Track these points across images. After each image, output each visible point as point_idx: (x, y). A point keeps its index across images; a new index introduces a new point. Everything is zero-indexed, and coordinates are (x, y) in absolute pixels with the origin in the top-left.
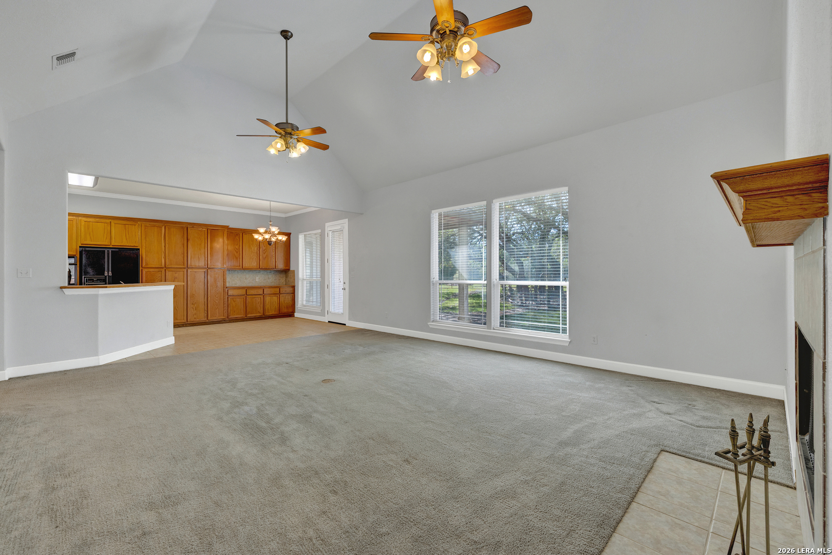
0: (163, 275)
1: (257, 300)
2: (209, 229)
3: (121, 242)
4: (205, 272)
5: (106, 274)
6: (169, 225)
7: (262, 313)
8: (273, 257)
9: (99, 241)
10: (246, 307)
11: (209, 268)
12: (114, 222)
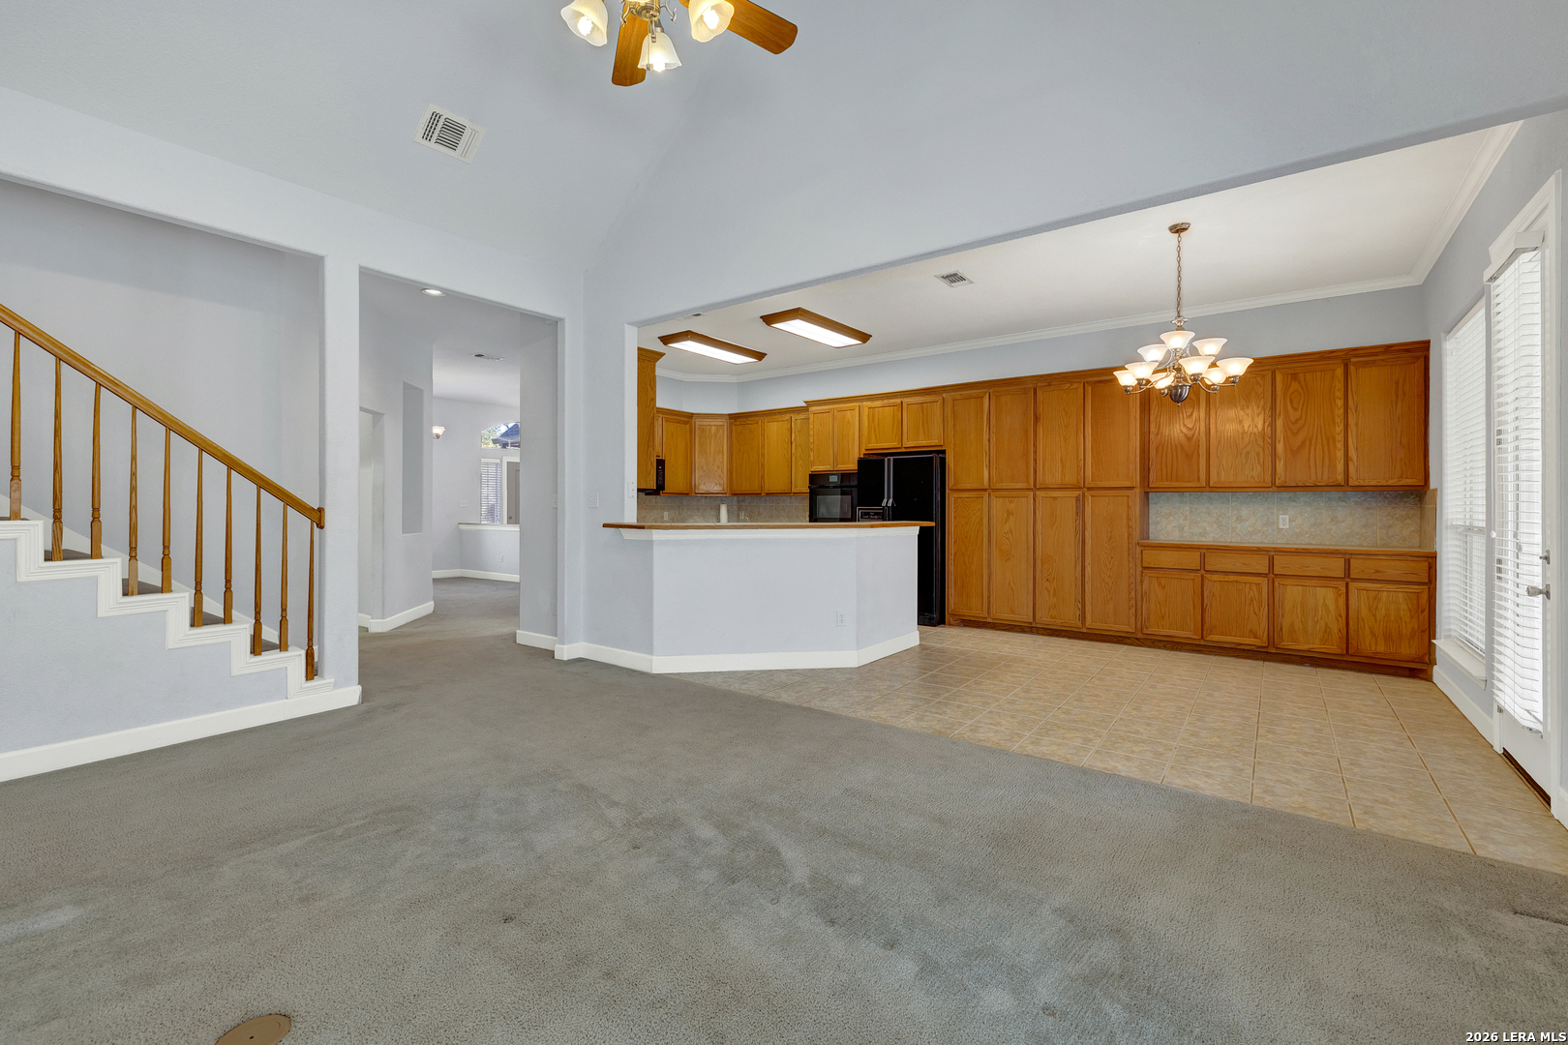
0: (985, 505)
1: (1247, 592)
2: (1088, 382)
3: (916, 439)
4: (1077, 499)
5: (884, 504)
6: (997, 389)
7: (1265, 638)
8: (1335, 444)
9: (887, 442)
10: (1203, 610)
11: (1089, 489)
12: (906, 400)
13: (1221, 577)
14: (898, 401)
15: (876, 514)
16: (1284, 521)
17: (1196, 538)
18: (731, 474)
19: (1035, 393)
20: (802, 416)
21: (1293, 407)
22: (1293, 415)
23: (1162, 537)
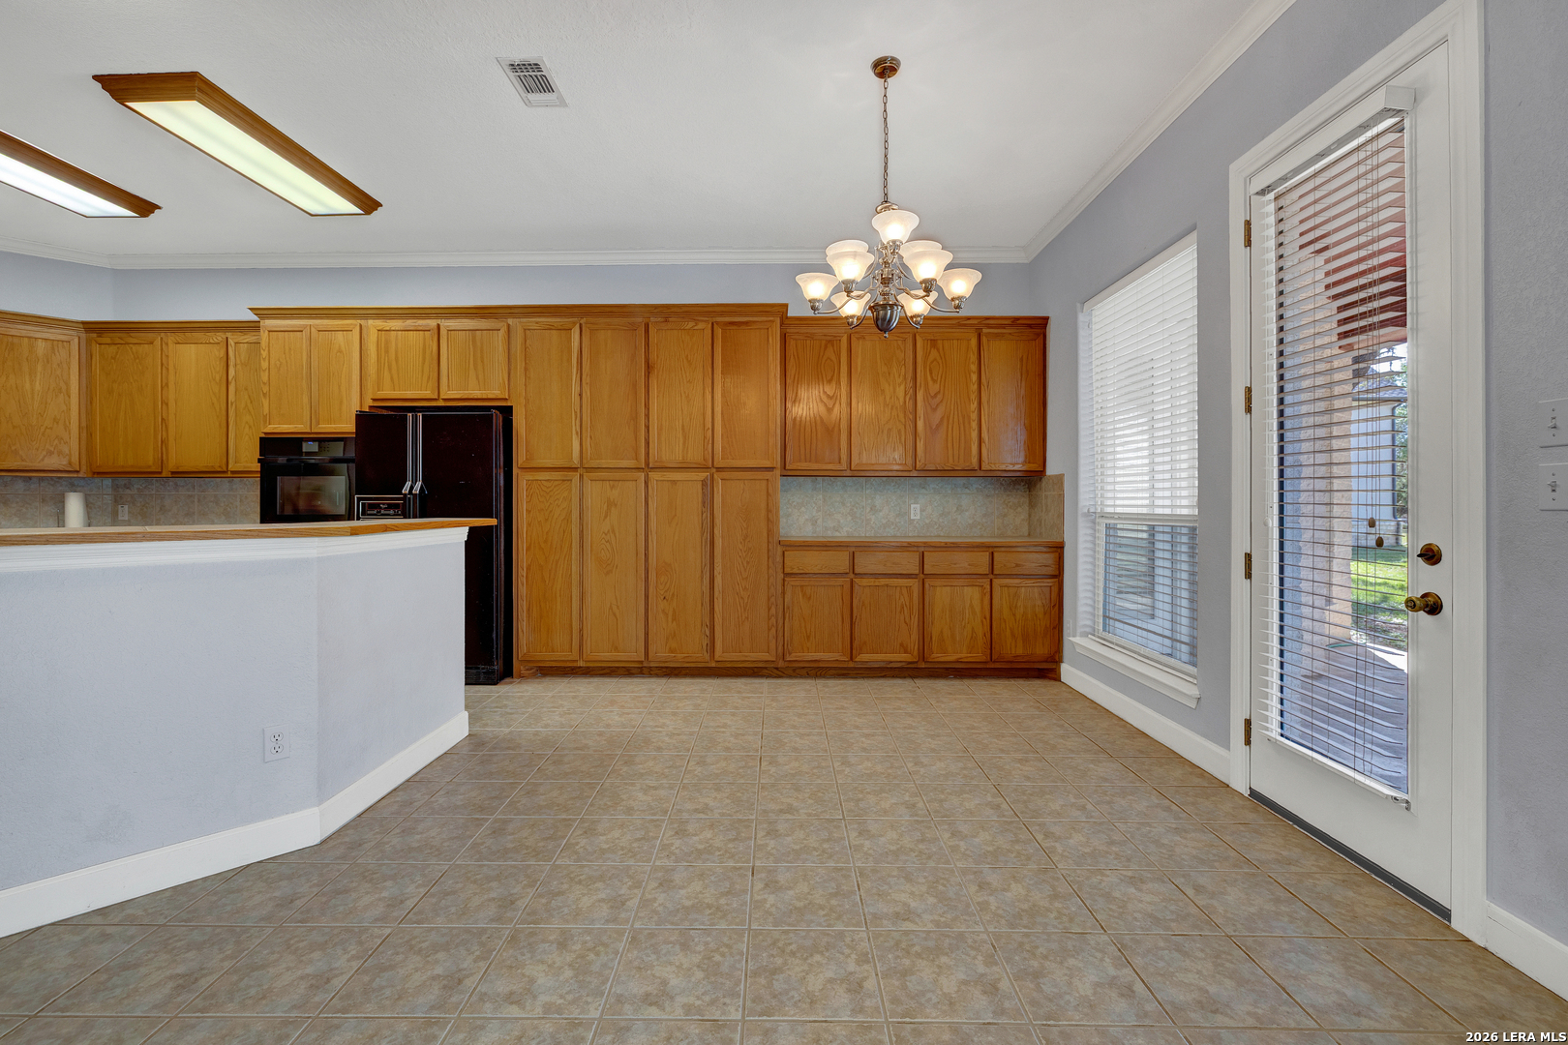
0: (575, 491)
1: (898, 597)
2: (717, 323)
3: (461, 387)
4: (704, 483)
5: (406, 490)
6: (591, 320)
7: (916, 653)
8: (969, 423)
9: (411, 387)
10: (852, 624)
11: (719, 469)
12: (446, 324)
13: (871, 582)
14: (432, 323)
15: (390, 506)
16: (915, 511)
17: (829, 533)
18: (90, 435)
19: (647, 331)
20: (250, 338)
21: (932, 378)
22: (934, 388)
23: (793, 533)
